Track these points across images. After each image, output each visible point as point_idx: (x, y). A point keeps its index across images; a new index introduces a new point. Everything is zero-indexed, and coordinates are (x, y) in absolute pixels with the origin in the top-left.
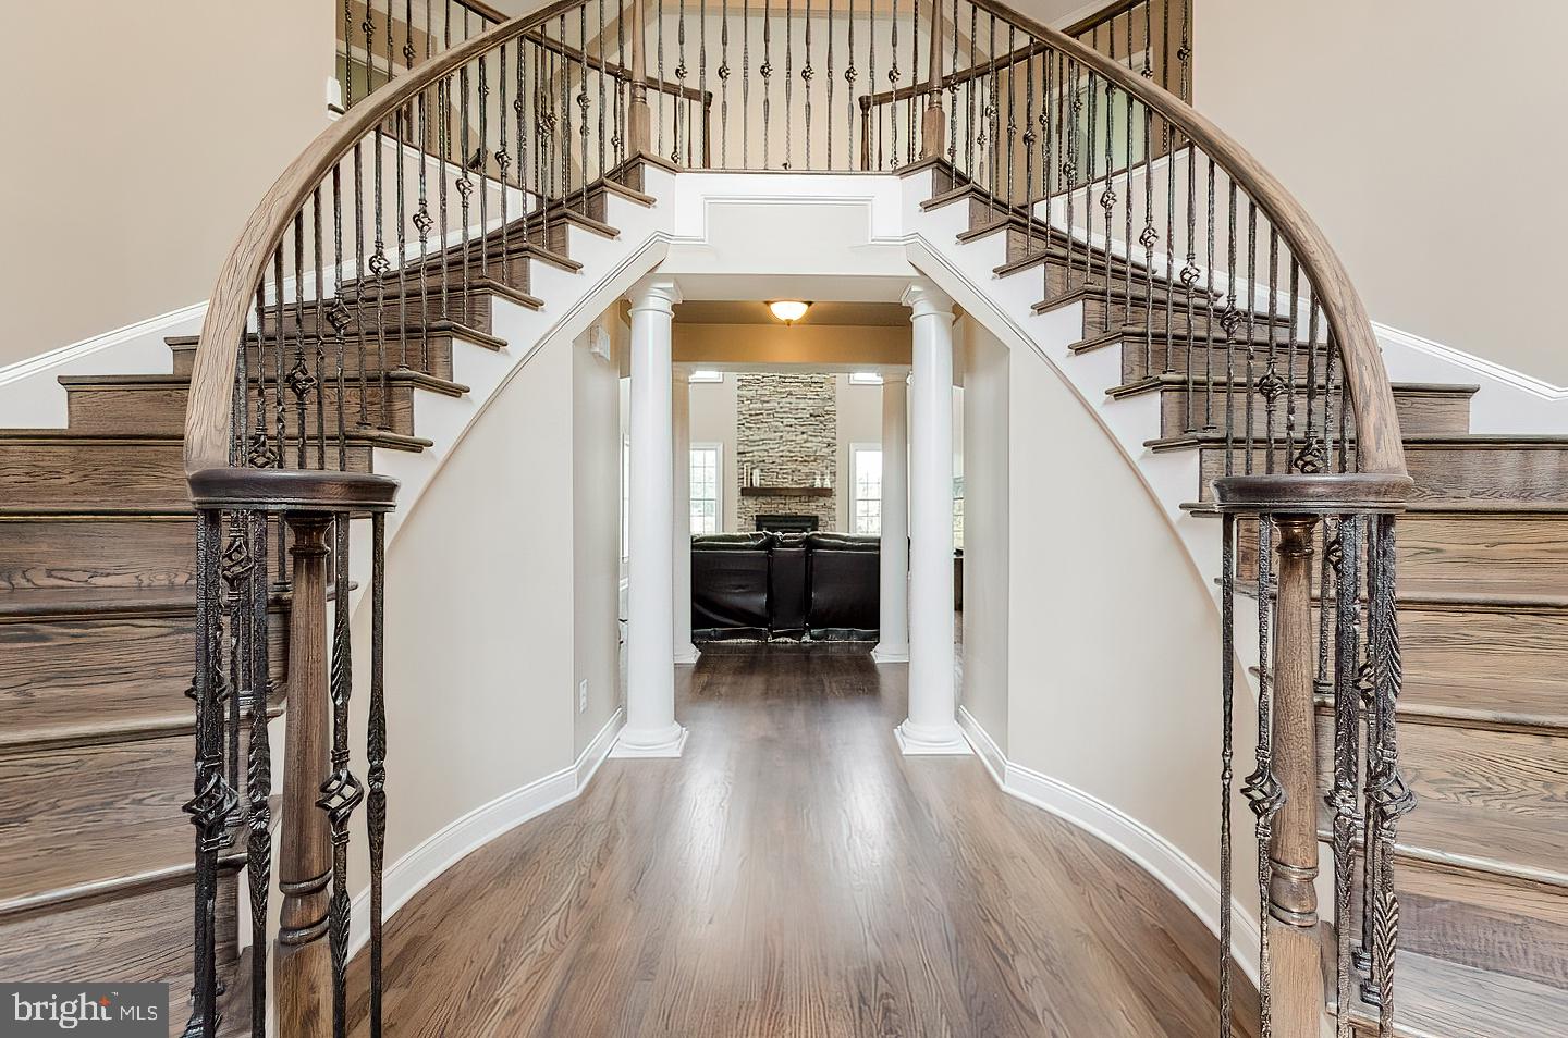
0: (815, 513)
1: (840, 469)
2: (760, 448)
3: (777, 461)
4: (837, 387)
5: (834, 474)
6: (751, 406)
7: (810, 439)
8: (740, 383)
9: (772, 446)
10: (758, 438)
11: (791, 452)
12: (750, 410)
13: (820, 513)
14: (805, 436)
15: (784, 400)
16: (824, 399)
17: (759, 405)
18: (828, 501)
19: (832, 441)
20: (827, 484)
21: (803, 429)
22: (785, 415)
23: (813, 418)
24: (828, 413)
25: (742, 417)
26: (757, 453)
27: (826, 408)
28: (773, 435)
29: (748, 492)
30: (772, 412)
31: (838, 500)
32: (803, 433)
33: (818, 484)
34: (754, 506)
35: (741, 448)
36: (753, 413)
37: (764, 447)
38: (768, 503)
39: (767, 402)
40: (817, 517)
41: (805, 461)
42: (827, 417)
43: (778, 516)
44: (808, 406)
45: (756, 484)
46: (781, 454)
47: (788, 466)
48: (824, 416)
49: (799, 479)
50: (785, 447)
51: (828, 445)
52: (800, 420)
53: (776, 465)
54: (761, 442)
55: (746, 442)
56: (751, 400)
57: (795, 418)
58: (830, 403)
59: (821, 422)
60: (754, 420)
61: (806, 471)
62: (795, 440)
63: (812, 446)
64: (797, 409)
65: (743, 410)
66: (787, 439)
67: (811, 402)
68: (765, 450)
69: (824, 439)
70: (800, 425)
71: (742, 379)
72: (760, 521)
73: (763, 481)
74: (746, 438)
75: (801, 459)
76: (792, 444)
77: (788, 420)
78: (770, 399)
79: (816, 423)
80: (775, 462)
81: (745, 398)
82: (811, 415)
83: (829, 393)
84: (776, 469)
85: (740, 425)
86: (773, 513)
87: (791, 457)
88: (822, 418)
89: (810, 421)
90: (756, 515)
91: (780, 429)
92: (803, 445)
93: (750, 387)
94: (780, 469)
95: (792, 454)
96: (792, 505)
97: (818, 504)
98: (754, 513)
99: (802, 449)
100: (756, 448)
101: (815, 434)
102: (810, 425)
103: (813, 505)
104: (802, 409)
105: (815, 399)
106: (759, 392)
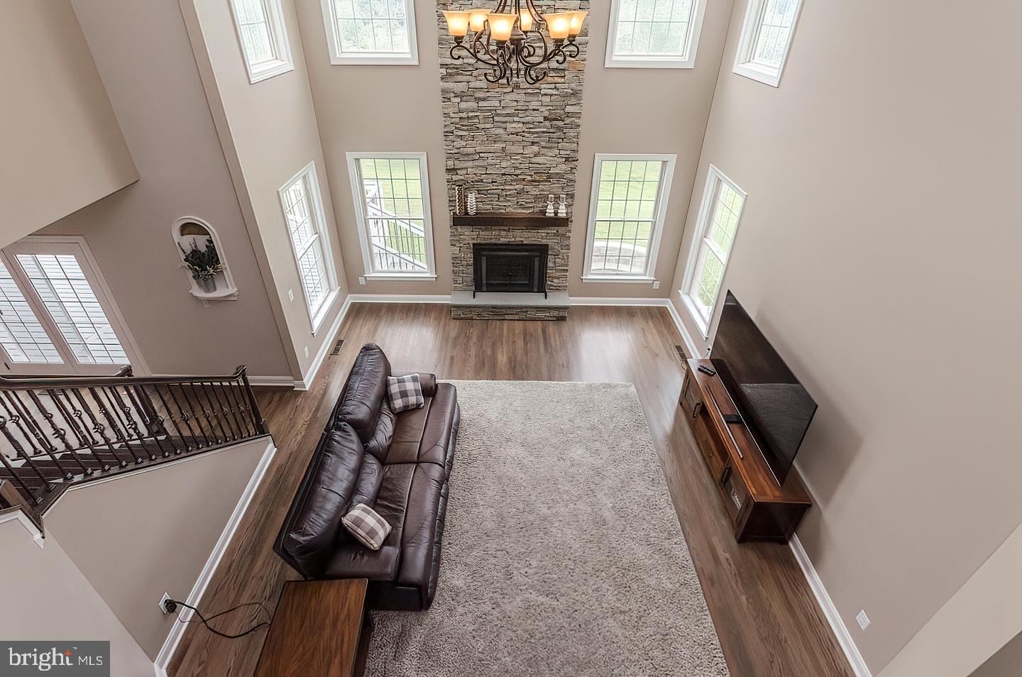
0: (544, 242)
1: (579, 191)
2: (477, 163)
3: (498, 180)
4: (587, 77)
5: (572, 196)
6: (463, 105)
7: (543, 151)
8: (444, 71)
9: (490, 161)
10: (471, 150)
11: (516, 168)
12: (460, 111)
13: (551, 243)
14: (535, 148)
16: (566, 96)
17: (473, 105)
18: (562, 230)
19: (572, 155)
20: (562, 212)
21: (532, 138)
22: (511, 119)
23: (547, 123)
24: (568, 115)
25: (449, 121)
26: (470, 170)
27: (569, 109)
28: (493, 147)
29: (462, 220)
30: (494, 113)
31: (575, 228)
32: (533, 143)
33: (550, 212)
34: (470, 235)
35: (450, 163)
36: (464, 115)
37: (481, 163)
38: (486, 230)
39: (484, 99)
40: (548, 245)
41: (534, 181)
42: (568, 121)
43: (502, 245)
44: (540, 106)
45: (472, 209)
46: (503, 171)
47: (512, 187)
48: (563, 121)
49: (526, 203)
50: (509, 163)
51: (567, 159)
52: (532, 126)
53: (497, 186)
54: (477, 157)
55: (456, 156)
56: (461, 96)
57: (523, 123)
58: (573, 101)
59: (559, 129)
60: (466, 126)
61: (535, 193)
62: (522, 154)
63: (545, 161)
64: (526, 110)
65: (450, 111)
66: (511, 152)
67: (547, 99)
68: (483, 167)
69: (562, 152)
70: (529, 133)
71: (447, 65)
72: (478, 249)
73: (480, 205)
74: (456, 151)
75: (529, 178)
76: (518, 159)
77: (513, 125)
78: (488, 94)
79: (551, 131)
80: (496, 182)
81: (453, 95)
82: (546, 119)
83: (573, 85)
84: (497, 191)
85: (447, 132)
86: (493, 241)
87: (517, 175)
88: (560, 124)
89: (544, 127)
90: (474, 244)
91: (503, 139)
92: (534, 160)
93: (459, 78)
94: (502, 190)
95: (518, 172)
96: (518, 233)
97: (549, 231)
98: (471, 242)
99: (531, 165)
100: (470, 164)
101: (550, 145)
102: (543, 132)
103: (543, 232)
104: (534, 110)
105: (551, 95)
106: (472, 85)
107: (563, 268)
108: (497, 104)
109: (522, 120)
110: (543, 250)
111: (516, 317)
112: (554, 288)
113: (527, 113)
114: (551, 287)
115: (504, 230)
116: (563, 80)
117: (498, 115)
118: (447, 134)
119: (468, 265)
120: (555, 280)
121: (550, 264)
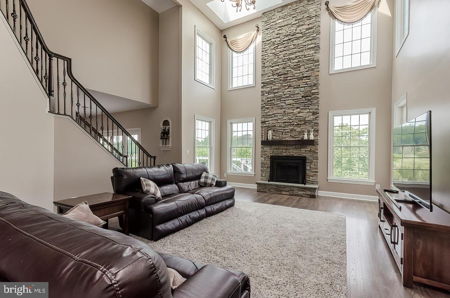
0: (304, 155)
1: (321, 128)
2: (273, 118)
3: (282, 125)
4: (320, 77)
5: (317, 131)
6: (269, 96)
7: (302, 111)
8: (263, 85)
9: (279, 117)
10: (271, 113)
11: (290, 119)
12: (268, 98)
13: (308, 155)
14: (298, 110)
15: (286, 91)
16: (311, 86)
17: (272, 95)
18: (313, 148)
19: (316, 111)
20: (312, 137)
21: (297, 106)
22: (288, 99)
23: (304, 99)
24: (313, 94)
25: (263, 103)
26: (271, 122)
27: (313, 91)
28: (280, 111)
29: (265, 143)
30: (280, 98)
31: (320, 147)
32: (297, 108)
33: (306, 137)
34: (269, 151)
35: (263, 119)
36: (269, 100)
37: (275, 118)
38: (277, 149)
39: (277, 93)
40: (306, 157)
41: (298, 124)
42: (313, 96)
43: (284, 157)
44: (300, 92)
45: (270, 138)
46: (284, 121)
47: (288, 128)
48: (311, 96)
49: (295, 135)
50: (287, 117)
51: (313, 114)
52: (296, 101)
53: (282, 128)
54: (273, 116)
55: (265, 116)
56: (269, 93)
57: (293, 100)
58: (315, 88)
59: (309, 100)
60: (269, 104)
61: (299, 130)
62: (293, 113)
63: (303, 115)
64: (294, 94)
65: (264, 99)
66: (288, 112)
67: (303, 89)
68: (276, 120)
69: (311, 110)
70: (296, 103)
71: (264, 82)
72: (273, 159)
73: (274, 137)
74: (266, 114)
75: (296, 123)
76: (291, 115)
77: (289, 101)
78: (279, 90)
79: (305, 101)
80: (281, 126)
81: (265, 93)
82: (303, 97)
83: (314, 82)
84: (281, 130)
85: (262, 107)
86: (280, 155)
87: (290, 123)
88: (309, 98)
89: (302, 100)
90: (271, 156)
91: (284, 107)
92: (298, 115)
93: (268, 86)
94: (284, 129)
95: (291, 121)
96: (291, 151)
97: (306, 149)
98: (270, 155)
99: (296, 117)
100: (270, 119)
101: (305, 108)
102: (302, 103)
103: (303, 150)
104: (297, 94)
105: (305, 87)
106: (272, 88)
107: (315, 170)
108: (282, 93)
109: (292, 98)
110: (303, 160)
111: (288, 193)
112: (310, 182)
113: (295, 96)
114: (309, 182)
115: (285, 149)
116: (309, 80)
117: (282, 98)
118: (262, 108)
119: (268, 167)
120: (311, 178)
121: (308, 168)
